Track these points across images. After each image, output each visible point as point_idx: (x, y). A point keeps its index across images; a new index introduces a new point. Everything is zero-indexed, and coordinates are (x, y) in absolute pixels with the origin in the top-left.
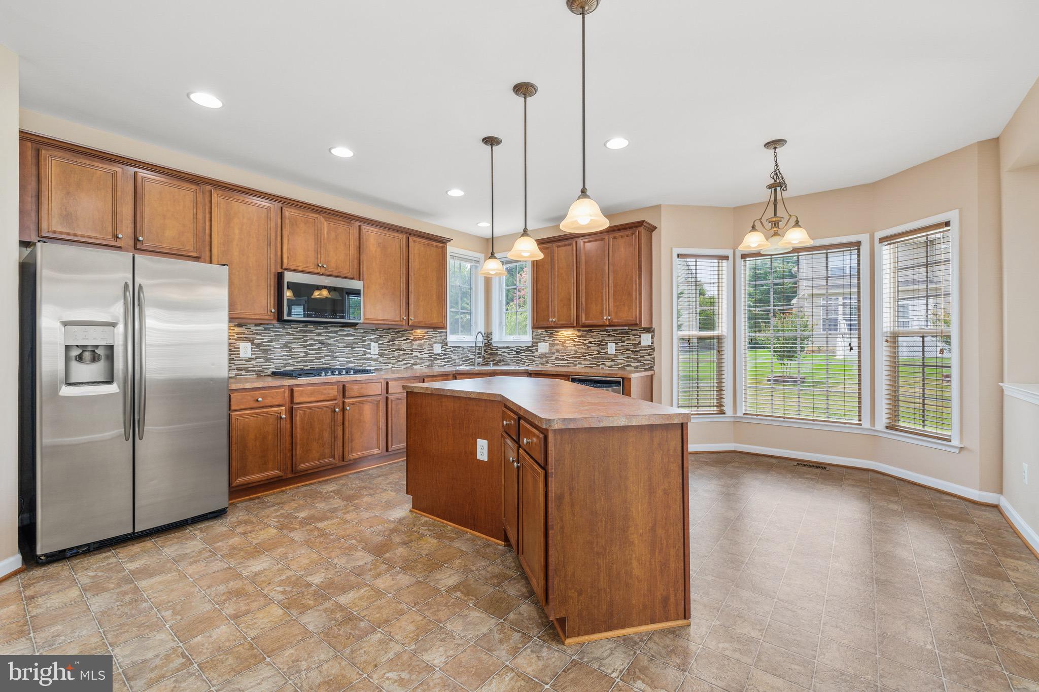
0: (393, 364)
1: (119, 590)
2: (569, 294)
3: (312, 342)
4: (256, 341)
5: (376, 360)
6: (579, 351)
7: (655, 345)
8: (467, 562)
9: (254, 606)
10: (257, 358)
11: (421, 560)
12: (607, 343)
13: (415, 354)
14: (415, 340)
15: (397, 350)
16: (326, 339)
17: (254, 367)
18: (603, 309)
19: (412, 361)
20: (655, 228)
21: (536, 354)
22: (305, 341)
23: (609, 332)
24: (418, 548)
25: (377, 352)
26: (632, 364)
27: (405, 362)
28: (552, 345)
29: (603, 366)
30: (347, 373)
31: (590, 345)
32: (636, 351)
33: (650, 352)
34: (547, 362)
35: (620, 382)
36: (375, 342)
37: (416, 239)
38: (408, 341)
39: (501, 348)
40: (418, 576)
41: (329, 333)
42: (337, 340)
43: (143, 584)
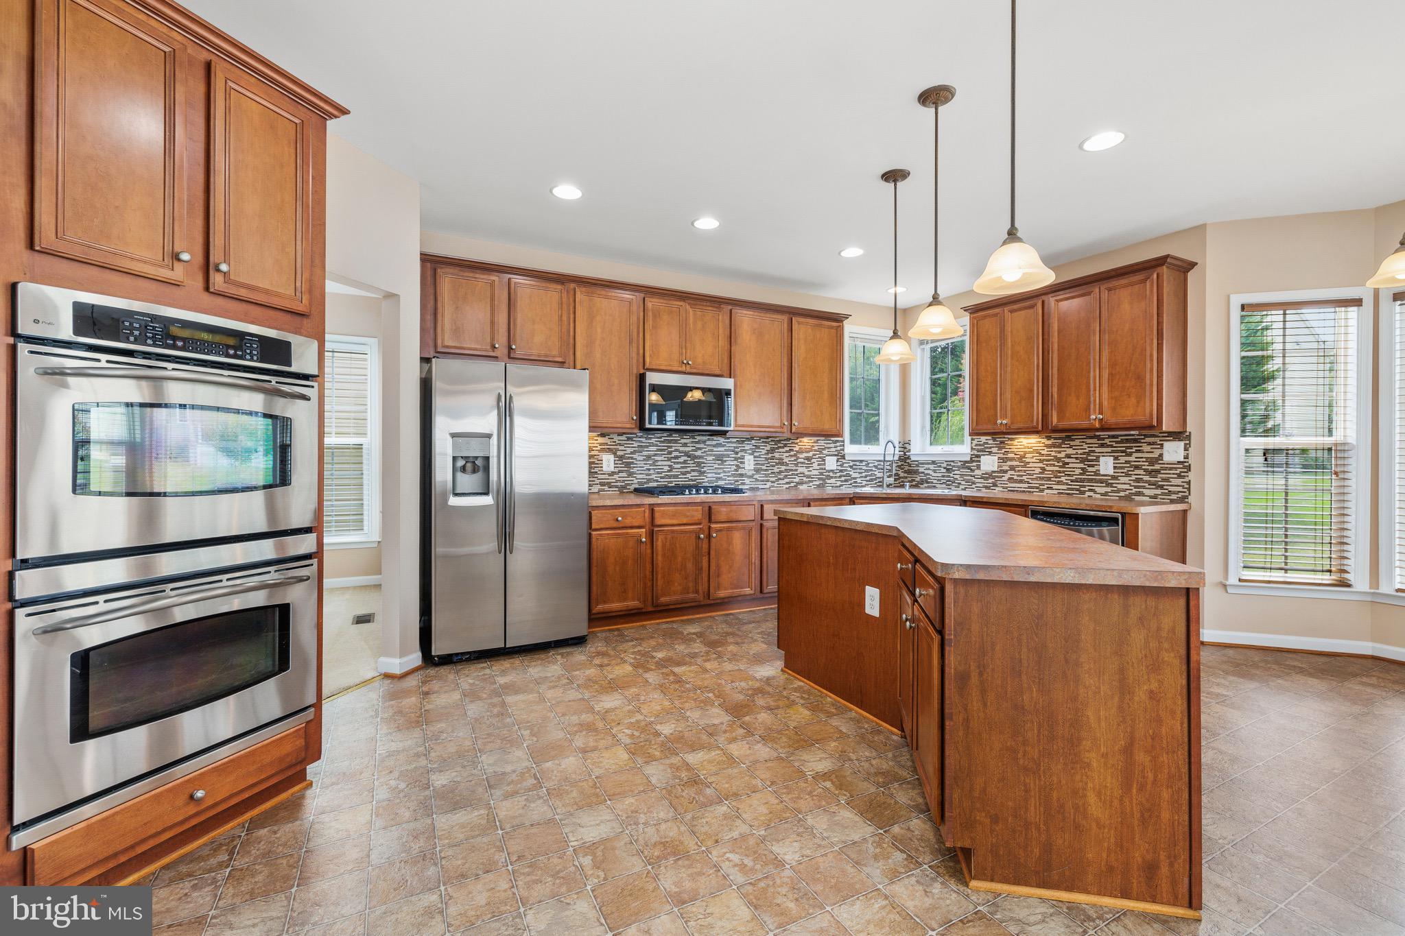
0: (773, 482)
1: (489, 701)
2: (1031, 382)
3: (677, 454)
4: (619, 453)
5: (750, 477)
6: (1048, 468)
7: (1191, 461)
8: (846, 748)
9: (602, 744)
10: (620, 472)
11: (787, 732)
12: (1098, 457)
13: (800, 470)
14: (800, 452)
15: (777, 464)
16: (693, 451)
17: (617, 481)
18: (1090, 402)
19: (797, 479)
20: (1192, 265)
21: (977, 472)
22: (670, 453)
23: (1103, 439)
24: (784, 718)
25: (752, 467)
26: (1145, 491)
27: (787, 480)
28: (1004, 460)
29: (1091, 494)
30: (715, 492)
31: (1067, 460)
32: (1153, 471)
33: (1181, 472)
34: (995, 485)
35: (1117, 519)
36: (750, 454)
37: (802, 319)
38: (792, 453)
39: (923, 464)
40: (781, 751)
41: (696, 443)
42: (705, 452)
43: (509, 699)
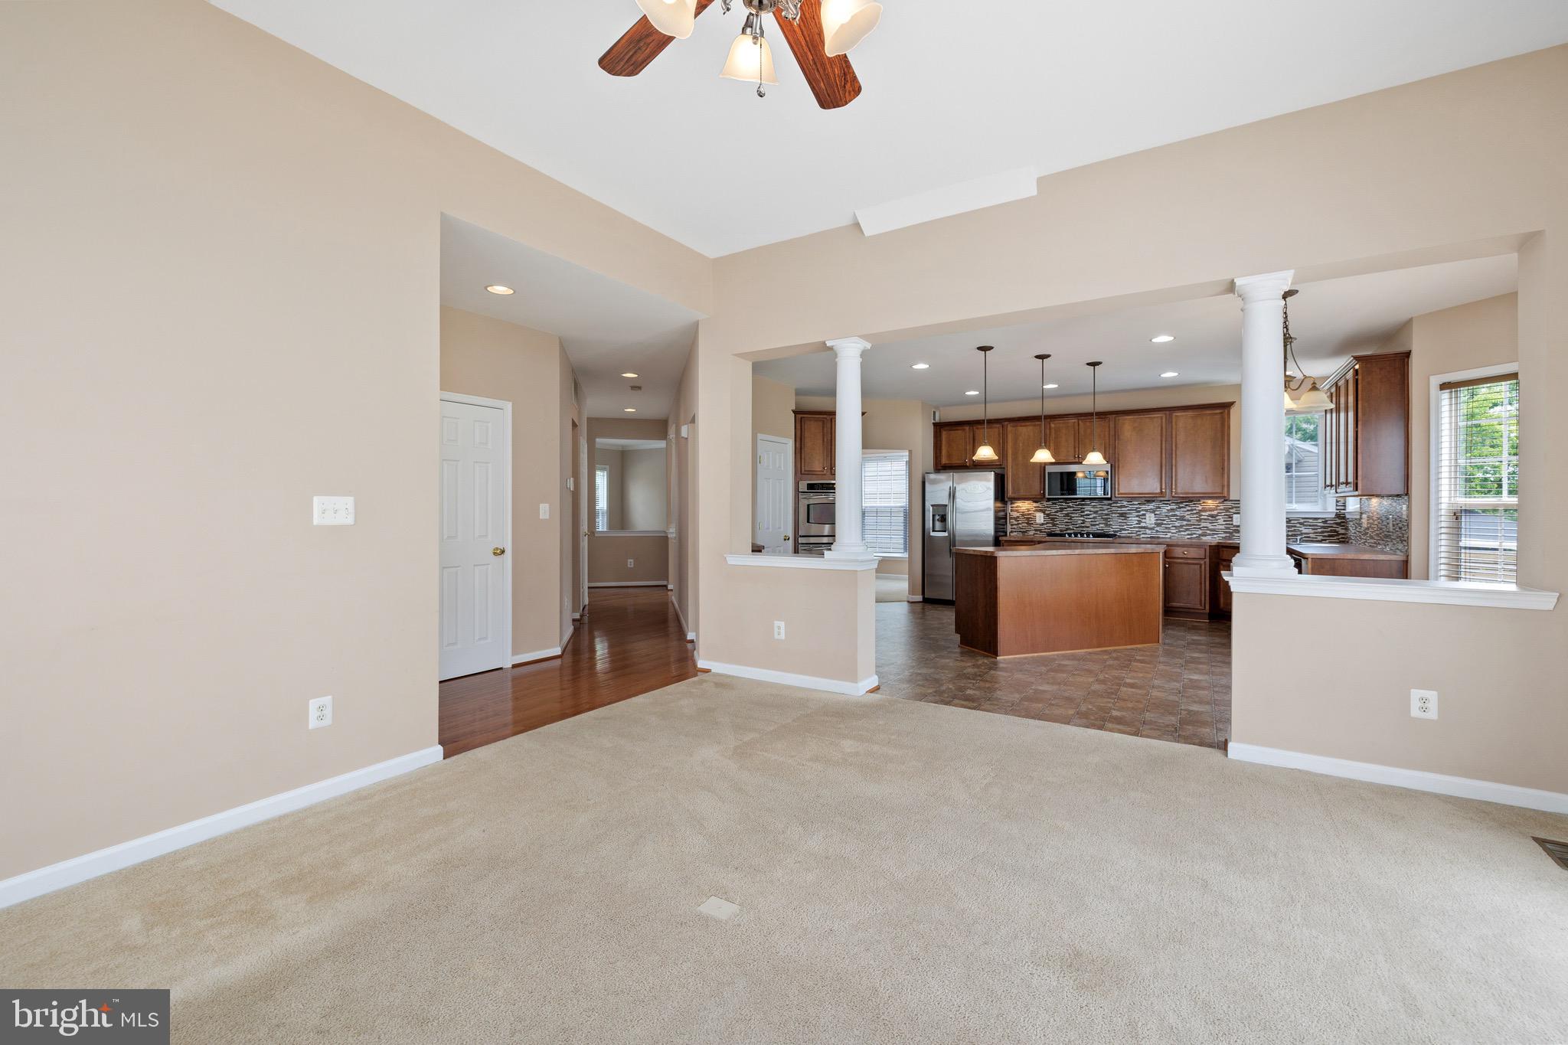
0: (1172, 533)
4: (1047, 512)
13: (1203, 525)
14: (1204, 510)
15: (1178, 520)
17: (1045, 529)
19: (1200, 532)
25: (1153, 522)
27: (1190, 532)
37: (1181, 413)
38: (1195, 512)
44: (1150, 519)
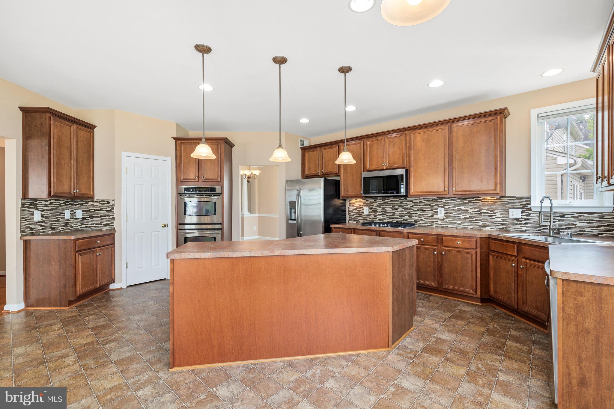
0: (458, 224)
3: (397, 207)
4: (371, 207)
5: (442, 220)
10: (371, 215)
13: (483, 217)
14: (484, 205)
15: (462, 213)
16: (405, 205)
17: (370, 219)
19: (481, 223)
22: (394, 206)
25: (443, 215)
27: (472, 224)
36: (442, 207)
37: (460, 124)
38: (476, 206)
41: (408, 201)
42: (412, 206)
44: (441, 212)
